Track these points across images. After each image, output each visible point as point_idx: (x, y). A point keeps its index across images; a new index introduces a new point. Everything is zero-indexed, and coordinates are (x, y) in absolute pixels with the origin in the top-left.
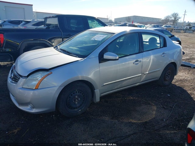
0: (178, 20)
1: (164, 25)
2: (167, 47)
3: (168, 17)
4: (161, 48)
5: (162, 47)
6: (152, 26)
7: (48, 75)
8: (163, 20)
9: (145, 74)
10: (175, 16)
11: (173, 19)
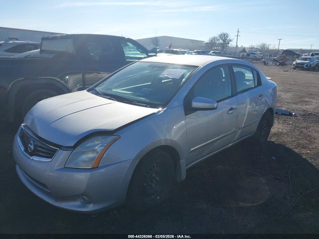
0: (228, 43)
1: (212, 52)
2: (261, 85)
3: (214, 39)
4: (255, 87)
5: (257, 86)
6: (195, 52)
7: (115, 141)
8: (207, 43)
9: (240, 128)
10: (224, 37)
11: (221, 41)
